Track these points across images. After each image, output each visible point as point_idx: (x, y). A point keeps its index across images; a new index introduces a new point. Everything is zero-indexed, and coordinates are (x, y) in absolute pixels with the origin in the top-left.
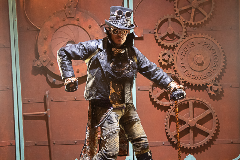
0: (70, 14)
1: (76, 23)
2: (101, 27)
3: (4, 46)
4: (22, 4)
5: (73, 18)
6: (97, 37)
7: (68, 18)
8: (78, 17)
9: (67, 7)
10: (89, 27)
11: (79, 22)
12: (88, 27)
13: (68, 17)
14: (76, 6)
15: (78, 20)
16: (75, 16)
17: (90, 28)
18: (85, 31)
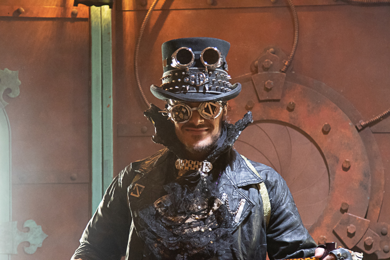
0: (267, 90)
1: (285, 116)
2: (359, 131)
3: (72, 179)
4: (129, 58)
5: (278, 100)
6: (346, 162)
7: (260, 101)
8: (292, 100)
9: (260, 69)
10: (323, 130)
11: (293, 114)
12: (320, 131)
13: (262, 98)
14: (288, 67)
15: (291, 109)
16: (283, 95)
17: (326, 132)
18: (312, 140)
